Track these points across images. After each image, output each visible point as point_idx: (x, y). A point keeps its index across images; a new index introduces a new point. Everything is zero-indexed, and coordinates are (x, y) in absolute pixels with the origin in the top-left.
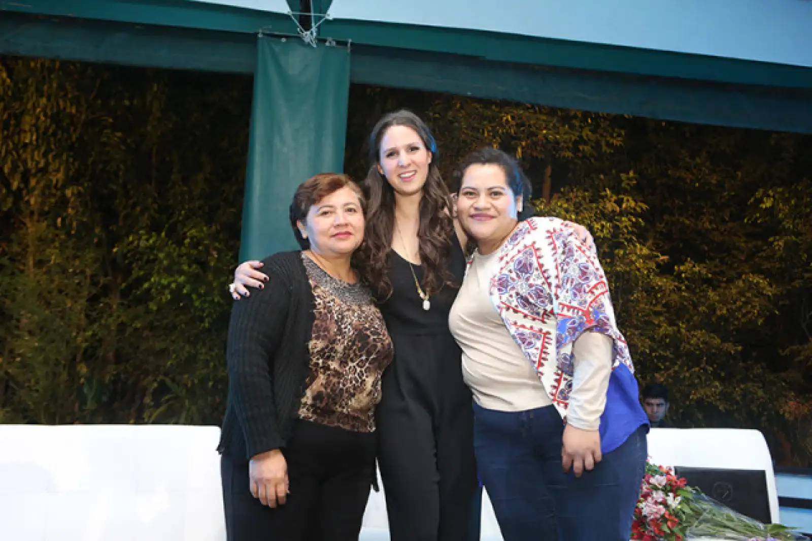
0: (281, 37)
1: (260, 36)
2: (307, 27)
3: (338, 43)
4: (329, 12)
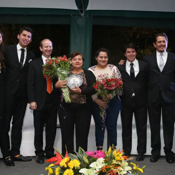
0: (76, 15)
1: (71, 15)
2: (82, 13)
3: (89, 16)
4: (87, 8)
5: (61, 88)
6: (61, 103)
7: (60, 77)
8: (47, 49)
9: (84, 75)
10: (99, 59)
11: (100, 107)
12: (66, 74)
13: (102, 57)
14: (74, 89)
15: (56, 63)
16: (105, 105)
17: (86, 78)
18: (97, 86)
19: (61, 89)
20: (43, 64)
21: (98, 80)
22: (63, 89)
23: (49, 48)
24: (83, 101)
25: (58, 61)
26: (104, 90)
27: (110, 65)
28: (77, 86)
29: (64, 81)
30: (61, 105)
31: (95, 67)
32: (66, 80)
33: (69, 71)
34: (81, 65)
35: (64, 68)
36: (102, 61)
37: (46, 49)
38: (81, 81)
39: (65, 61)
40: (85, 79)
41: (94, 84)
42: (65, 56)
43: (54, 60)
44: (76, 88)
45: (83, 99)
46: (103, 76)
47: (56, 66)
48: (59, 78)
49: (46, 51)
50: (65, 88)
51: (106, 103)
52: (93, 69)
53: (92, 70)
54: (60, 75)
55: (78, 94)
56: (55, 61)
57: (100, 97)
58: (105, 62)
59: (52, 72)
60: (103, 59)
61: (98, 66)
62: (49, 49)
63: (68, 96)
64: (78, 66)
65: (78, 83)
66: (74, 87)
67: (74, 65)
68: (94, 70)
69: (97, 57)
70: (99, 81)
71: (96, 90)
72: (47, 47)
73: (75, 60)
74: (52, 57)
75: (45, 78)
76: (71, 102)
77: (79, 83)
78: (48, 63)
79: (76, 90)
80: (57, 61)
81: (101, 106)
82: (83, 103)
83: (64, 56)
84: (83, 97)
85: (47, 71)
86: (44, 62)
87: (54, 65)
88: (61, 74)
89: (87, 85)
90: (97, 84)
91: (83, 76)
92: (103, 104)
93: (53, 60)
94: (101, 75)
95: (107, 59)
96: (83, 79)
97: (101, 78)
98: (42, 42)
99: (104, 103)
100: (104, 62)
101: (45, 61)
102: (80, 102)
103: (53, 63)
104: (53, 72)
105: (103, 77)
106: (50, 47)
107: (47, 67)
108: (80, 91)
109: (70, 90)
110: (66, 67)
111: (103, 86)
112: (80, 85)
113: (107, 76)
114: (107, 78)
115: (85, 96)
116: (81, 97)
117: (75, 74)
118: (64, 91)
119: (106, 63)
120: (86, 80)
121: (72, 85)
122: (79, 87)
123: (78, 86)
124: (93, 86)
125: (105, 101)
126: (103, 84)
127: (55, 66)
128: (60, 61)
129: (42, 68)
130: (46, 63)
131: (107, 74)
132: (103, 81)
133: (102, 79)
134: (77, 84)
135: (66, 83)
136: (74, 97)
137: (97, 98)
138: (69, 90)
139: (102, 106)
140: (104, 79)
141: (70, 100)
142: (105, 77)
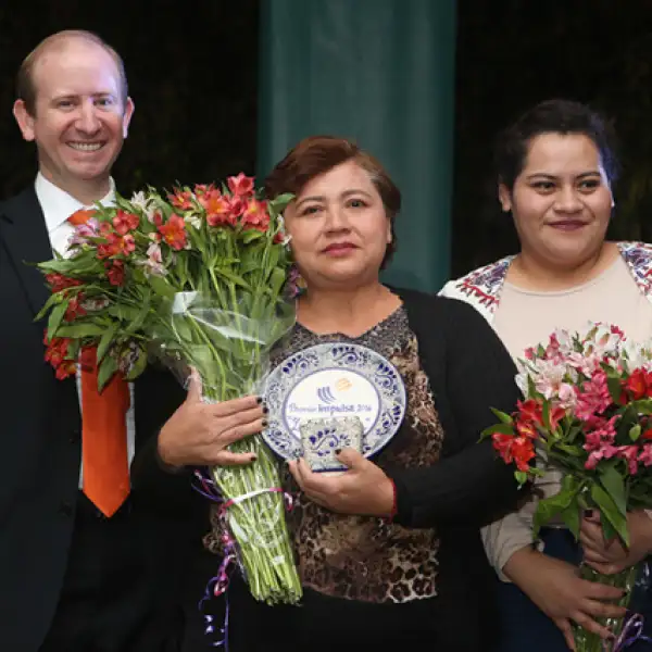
5: (207, 468)
6: (215, 605)
7: (198, 363)
8: (70, 125)
9: (414, 343)
10: (530, 200)
11: (565, 625)
12: (250, 346)
13: (551, 184)
14: (333, 480)
15: (164, 247)
16: (611, 609)
17: (423, 366)
18: (532, 441)
19: (208, 475)
20: (48, 253)
21: (531, 384)
22: (229, 475)
23: (88, 106)
24: (410, 584)
25: (181, 224)
26: (595, 474)
27: (632, 246)
28: (355, 445)
29: (242, 400)
30: (217, 624)
31: (499, 274)
32: (252, 398)
33: (279, 312)
34: (375, 249)
35: (232, 287)
36: (551, 216)
37: (59, 118)
38: (390, 404)
39: (249, 224)
40: (421, 377)
41: (499, 421)
42: (244, 184)
43: (150, 214)
44: (347, 467)
45: (406, 566)
46: (579, 347)
47: (171, 267)
48: (195, 377)
49: (65, 136)
50: (248, 465)
51: (615, 592)
52: (484, 289)
53: (473, 301)
54: (203, 354)
55: (364, 519)
56: (160, 225)
57: (557, 542)
58: (582, 224)
59: (124, 324)
60: (568, 199)
61: (522, 267)
62: (88, 116)
63: (276, 542)
64: (345, 266)
65: (363, 416)
66: (330, 460)
67: (309, 259)
68: (488, 299)
69: (510, 187)
70: (548, 393)
71: (520, 476)
72: (72, 101)
73: (310, 211)
74: (125, 192)
75: (61, 375)
76: (299, 593)
77: (368, 419)
78: (91, 242)
79: (345, 490)
80: (176, 229)
81: (572, 623)
82: (413, 595)
83: (236, 180)
84: (404, 544)
85: (86, 318)
86: (61, 238)
87: (154, 262)
88: (213, 338)
89: (440, 433)
90: (524, 420)
91: (405, 352)
92: (593, 606)
93: (138, 220)
94: (553, 339)
95: (599, 198)
96: (408, 379)
97: (561, 370)
98: (30, 65)
99: (596, 588)
100: (571, 221)
101: (70, 231)
102: (381, 590)
103: (143, 247)
104: (137, 321)
105: (579, 359)
106: (100, 100)
107: (85, 279)
108: (387, 490)
109: (289, 481)
110: (253, 279)
111: (580, 439)
112: (377, 441)
113: (610, 346)
114: (612, 363)
115: (430, 532)
116: (391, 542)
117: (326, 339)
118: (238, 500)
119: (597, 228)
120: (432, 387)
121: (313, 439)
122: (373, 459)
123: (364, 447)
124: (490, 438)
125: (607, 579)
126: (586, 416)
127: (162, 269)
128: (197, 223)
129: (39, 288)
130: (74, 245)
131: (615, 330)
132: (579, 390)
133: (574, 376)
134: (352, 433)
135: (258, 423)
136: (328, 551)
137: (534, 546)
138: (284, 489)
139: (580, 617)
140: (587, 372)
141: (291, 580)
142: (599, 355)
